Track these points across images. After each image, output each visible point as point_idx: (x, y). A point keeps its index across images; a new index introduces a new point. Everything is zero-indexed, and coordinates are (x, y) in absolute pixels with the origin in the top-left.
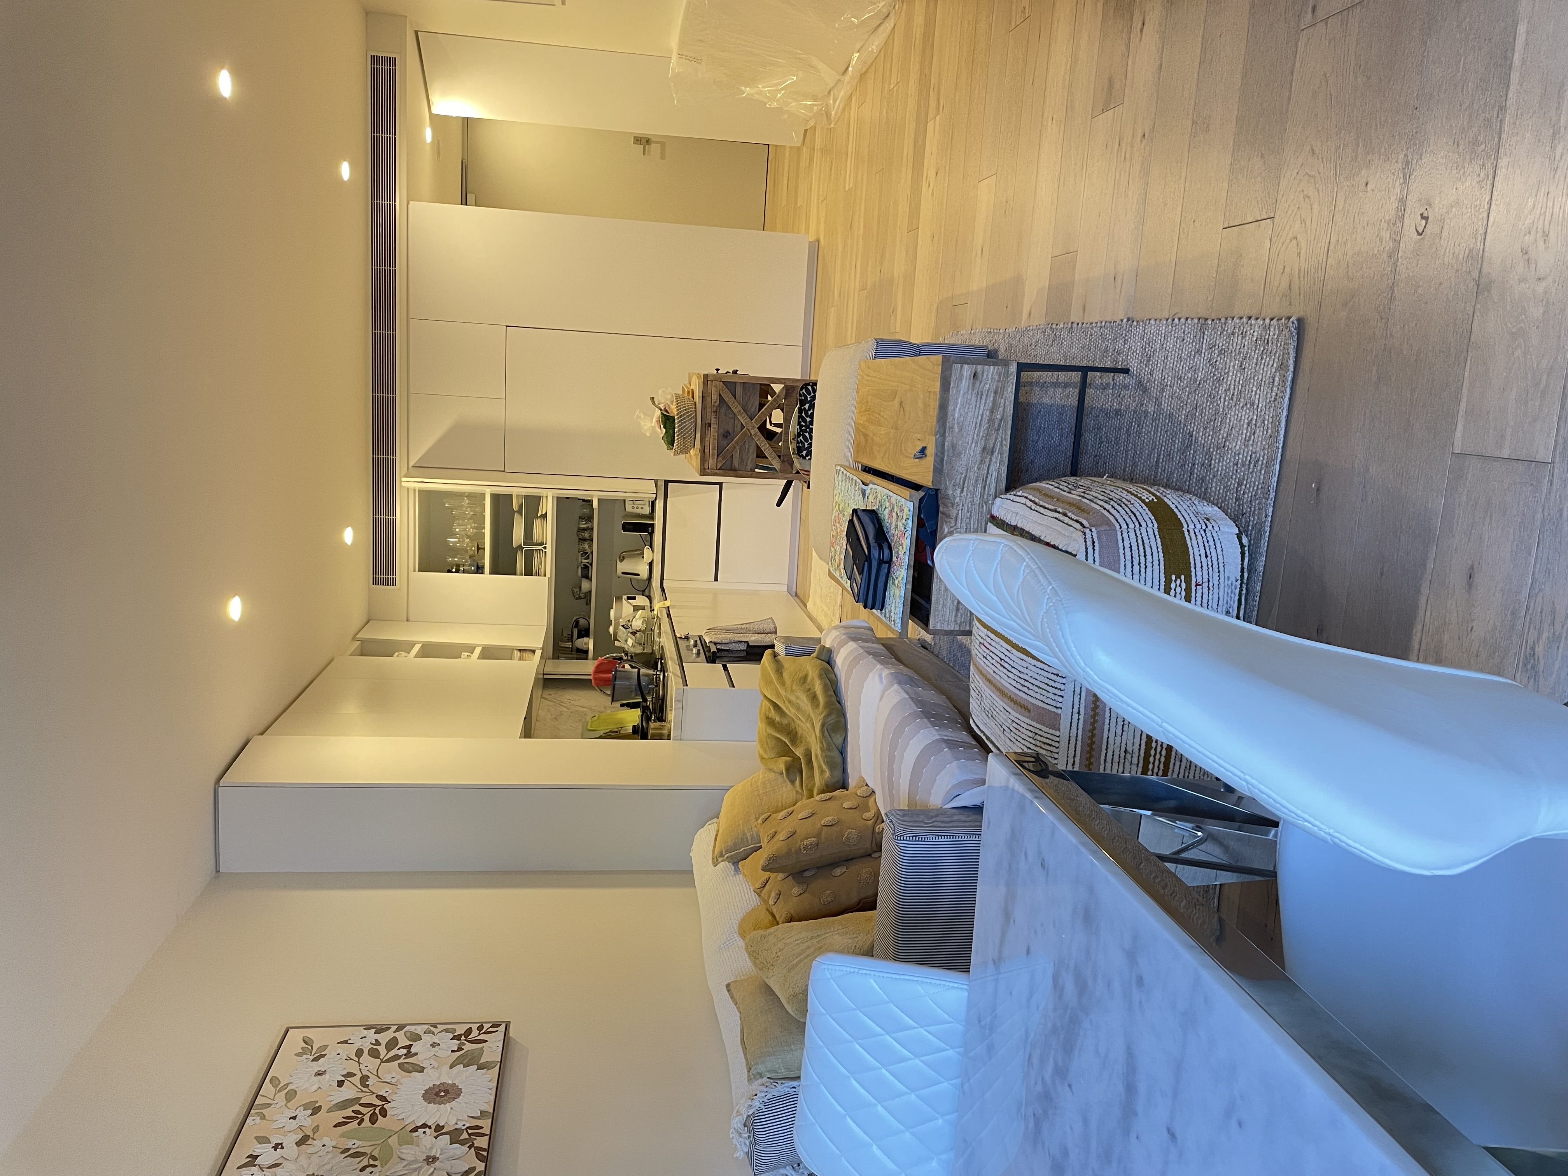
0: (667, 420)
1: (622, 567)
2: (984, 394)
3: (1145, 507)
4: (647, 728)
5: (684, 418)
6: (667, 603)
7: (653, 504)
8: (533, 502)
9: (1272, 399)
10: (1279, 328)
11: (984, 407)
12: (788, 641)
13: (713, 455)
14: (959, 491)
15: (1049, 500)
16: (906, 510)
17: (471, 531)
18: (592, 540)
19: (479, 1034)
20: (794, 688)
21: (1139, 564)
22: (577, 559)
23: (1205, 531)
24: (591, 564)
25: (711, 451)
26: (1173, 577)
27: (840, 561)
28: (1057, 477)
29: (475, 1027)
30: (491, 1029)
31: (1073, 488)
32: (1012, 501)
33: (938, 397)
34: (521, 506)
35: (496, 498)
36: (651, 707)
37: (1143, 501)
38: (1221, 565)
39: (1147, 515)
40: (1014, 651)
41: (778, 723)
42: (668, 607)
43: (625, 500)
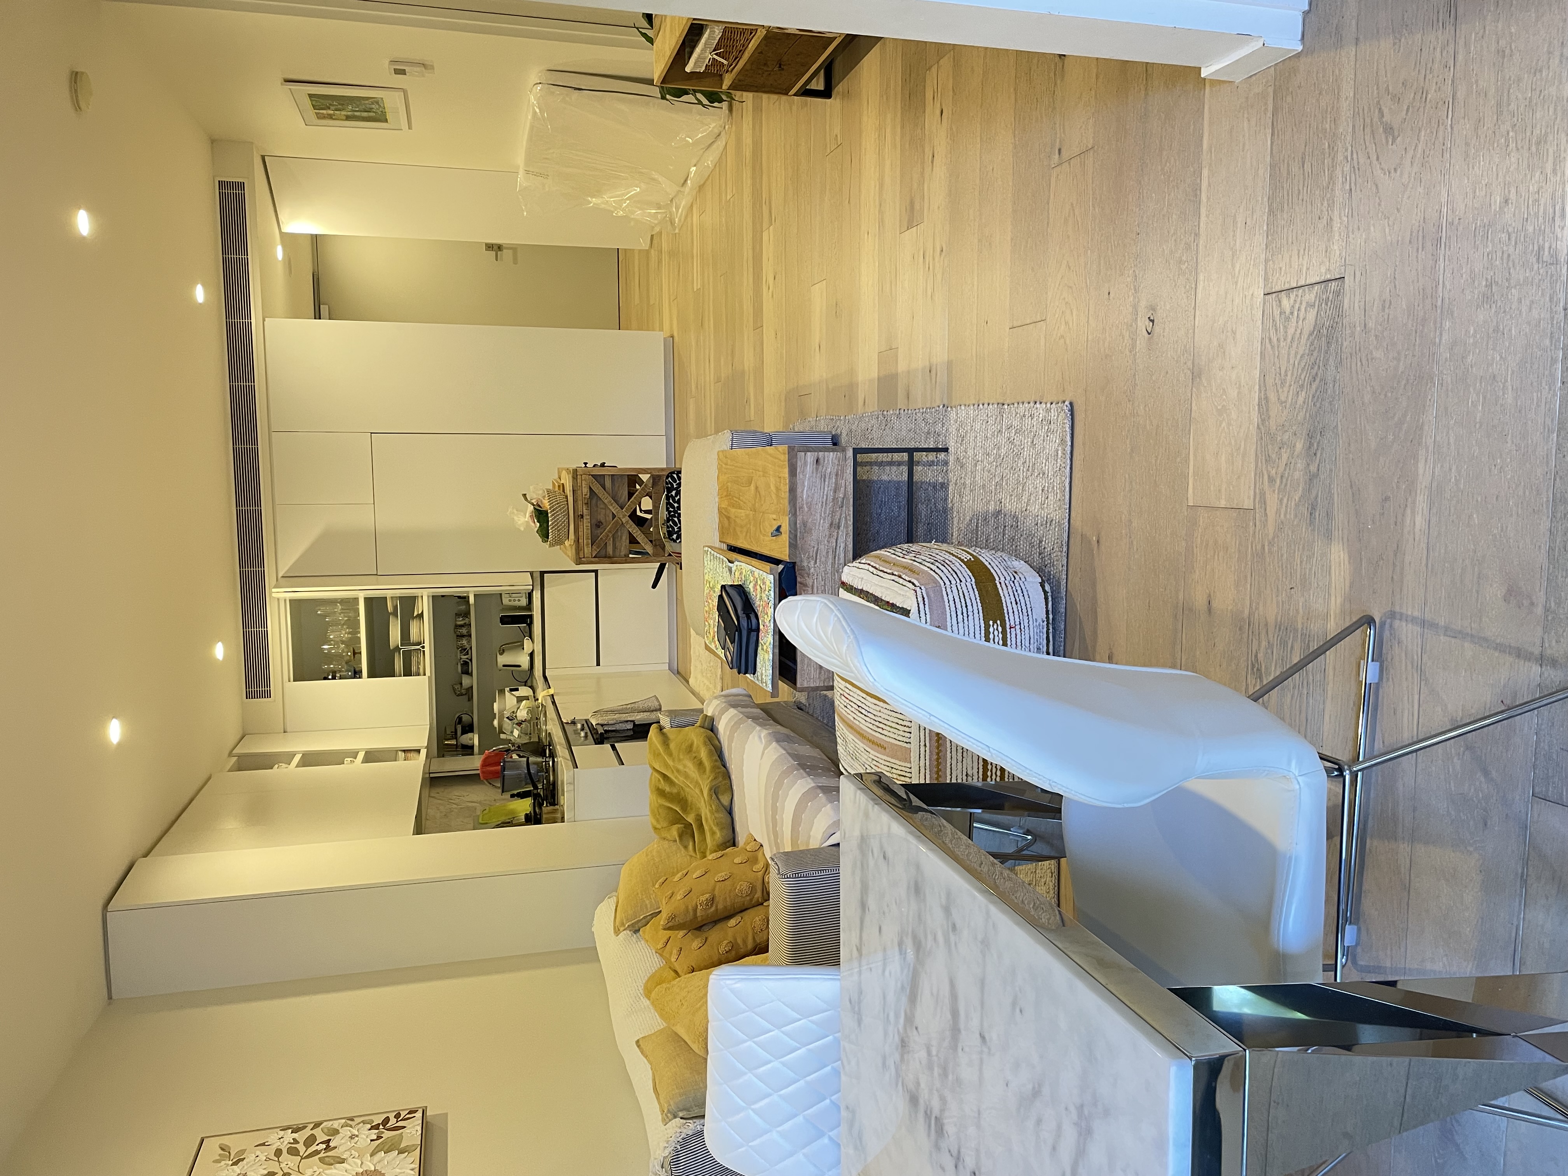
0: (541, 515)
1: (502, 660)
2: (827, 477)
3: (964, 566)
4: (540, 815)
5: (557, 512)
6: (551, 691)
7: (530, 596)
8: (408, 603)
9: (1058, 469)
10: (1057, 410)
11: (828, 490)
12: (672, 714)
13: (588, 544)
14: (812, 563)
15: (887, 565)
16: (768, 583)
17: (345, 635)
18: (470, 636)
19: (397, 1122)
20: (681, 757)
21: (962, 614)
22: (456, 656)
23: (1013, 582)
24: (471, 660)
25: (585, 541)
26: (991, 623)
27: (714, 633)
28: (894, 545)
29: (392, 1116)
30: (408, 1116)
31: (906, 553)
32: (858, 568)
33: (787, 481)
34: (395, 608)
35: (369, 601)
36: (542, 793)
37: (962, 561)
38: (1029, 610)
39: (966, 572)
40: (868, 698)
41: (668, 793)
42: (553, 695)
43: (501, 594)
